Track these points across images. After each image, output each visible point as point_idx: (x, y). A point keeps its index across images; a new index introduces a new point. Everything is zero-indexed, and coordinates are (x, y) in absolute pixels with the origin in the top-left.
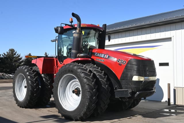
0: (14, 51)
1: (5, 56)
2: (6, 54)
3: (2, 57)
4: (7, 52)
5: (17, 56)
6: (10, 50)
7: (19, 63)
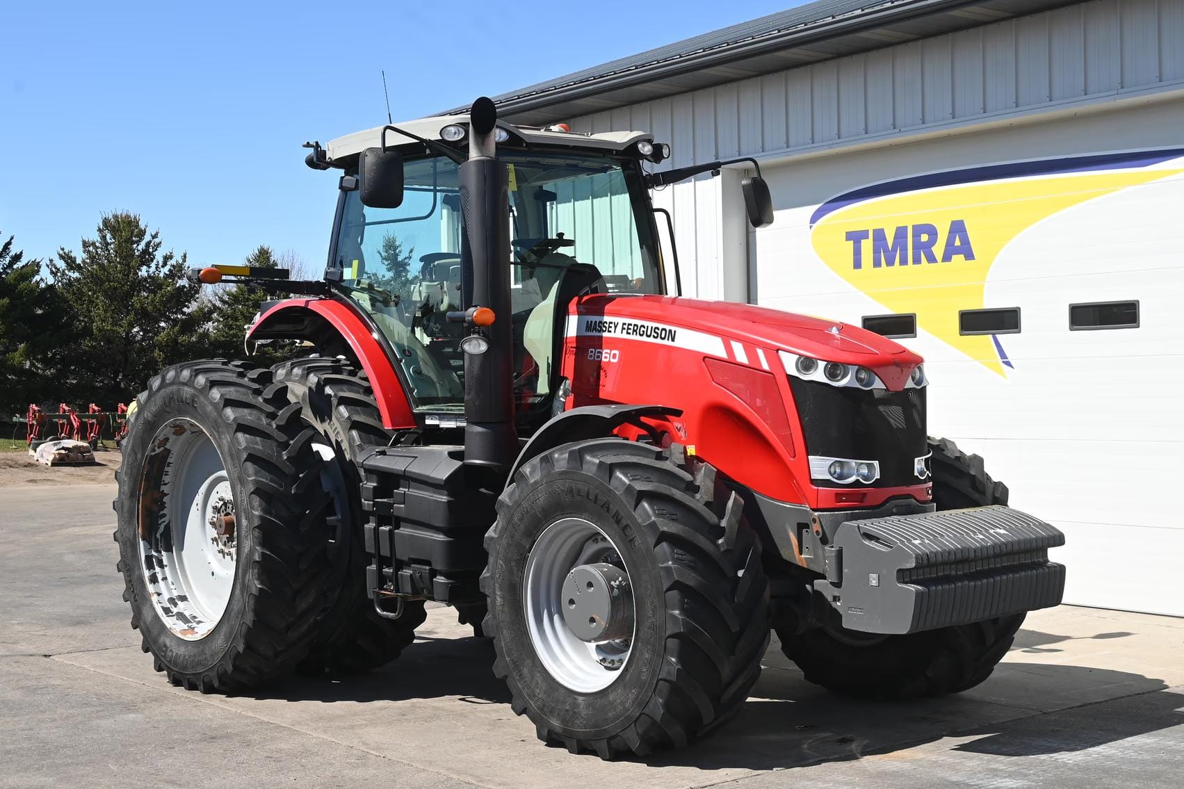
0: (142, 234)
1: (76, 275)
2: (80, 256)
3: (51, 281)
4: (85, 244)
5: (166, 270)
6: (106, 222)
7: (175, 321)
